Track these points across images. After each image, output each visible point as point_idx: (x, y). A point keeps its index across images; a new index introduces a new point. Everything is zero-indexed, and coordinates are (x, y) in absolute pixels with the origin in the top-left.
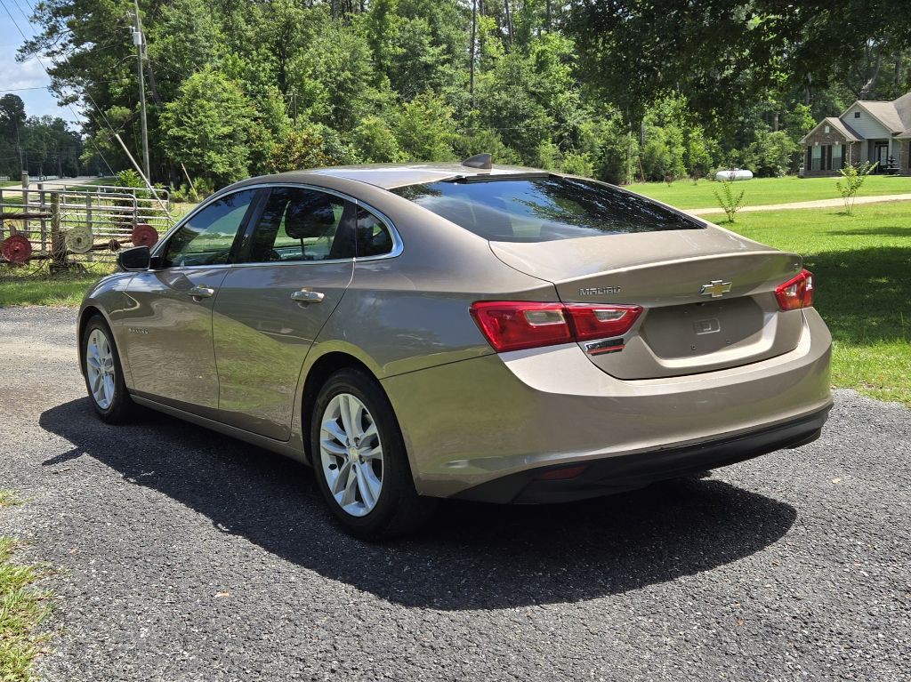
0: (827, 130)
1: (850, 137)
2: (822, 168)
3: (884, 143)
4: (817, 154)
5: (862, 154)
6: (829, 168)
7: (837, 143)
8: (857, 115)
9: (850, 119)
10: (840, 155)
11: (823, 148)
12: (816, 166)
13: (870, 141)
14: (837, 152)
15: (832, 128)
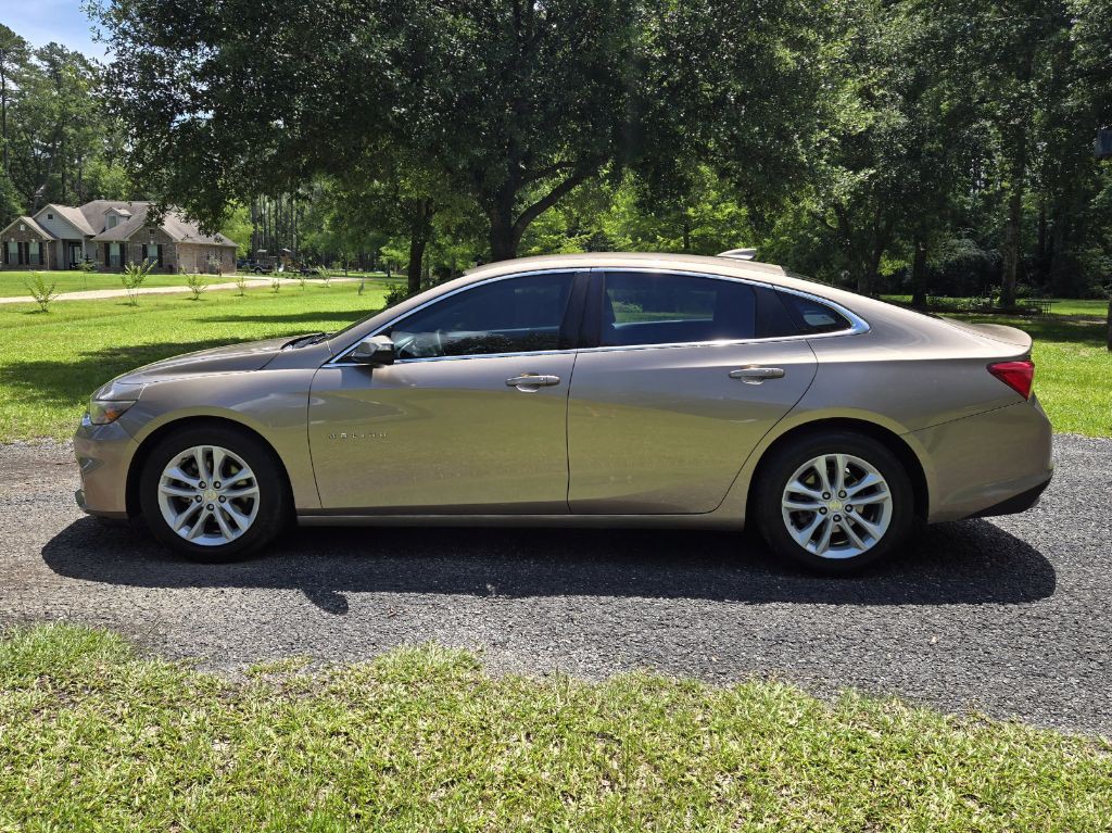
0: (22, 228)
1: (46, 236)
2: (21, 263)
3: (77, 243)
4: (13, 248)
5: (58, 252)
6: (28, 262)
7: (34, 240)
8: (50, 217)
9: (44, 218)
10: (37, 252)
11: (19, 244)
12: (14, 259)
13: (64, 241)
14: (34, 249)
15: (28, 227)
